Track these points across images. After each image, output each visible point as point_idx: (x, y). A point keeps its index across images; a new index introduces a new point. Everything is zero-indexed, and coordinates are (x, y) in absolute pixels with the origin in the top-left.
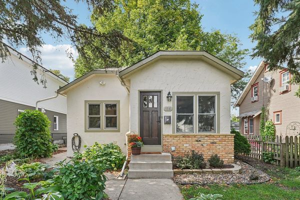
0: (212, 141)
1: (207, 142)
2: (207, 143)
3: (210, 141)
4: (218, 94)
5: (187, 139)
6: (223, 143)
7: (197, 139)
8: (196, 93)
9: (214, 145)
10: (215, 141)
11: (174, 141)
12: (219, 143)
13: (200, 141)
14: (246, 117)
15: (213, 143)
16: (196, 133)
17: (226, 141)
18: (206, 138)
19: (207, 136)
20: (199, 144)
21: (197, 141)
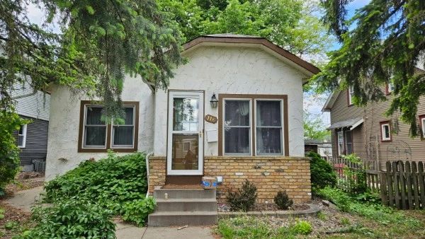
0: (277, 168)
1: (269, 169)
2: (270, 171)
3: (273, 167)
4: (285, 97)
5: (241, 164)
6: (294, 171)
7: (255, 164)
8: (253, 96)
9: (281, 174)
10: (282, 167)
11: (221, 167)
12: (288, 171)
13: (259, 168)
14: (340, 129)
15: (279, 171)
16: (254, 155)
17: (299, 168)
18: (268, 164)
19: (270, 160)
20: (257, 173)
21: (255, 168)
